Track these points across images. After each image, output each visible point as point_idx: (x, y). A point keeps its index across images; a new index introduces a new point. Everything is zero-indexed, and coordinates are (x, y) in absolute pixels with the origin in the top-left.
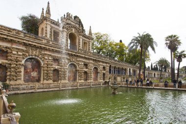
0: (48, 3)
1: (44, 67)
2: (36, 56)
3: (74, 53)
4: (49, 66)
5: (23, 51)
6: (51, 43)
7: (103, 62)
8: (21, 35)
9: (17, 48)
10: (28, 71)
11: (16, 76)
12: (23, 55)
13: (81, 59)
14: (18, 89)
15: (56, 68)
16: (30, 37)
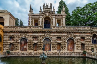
0: (31, 5)
1: (28, 43)
2: (24, 37)
3: (47, 31)
4: (31, 42)
5: (19, 35)
6: (32, 28)
7: (80, 33)
8: (18, 28)
9: (16, 35)
10: (23, 45)
11: (16, 48)
12: (19, 37)
13: (53, 34)
14: (17, 54)
15: (35, 42)
16: (22, 28)
